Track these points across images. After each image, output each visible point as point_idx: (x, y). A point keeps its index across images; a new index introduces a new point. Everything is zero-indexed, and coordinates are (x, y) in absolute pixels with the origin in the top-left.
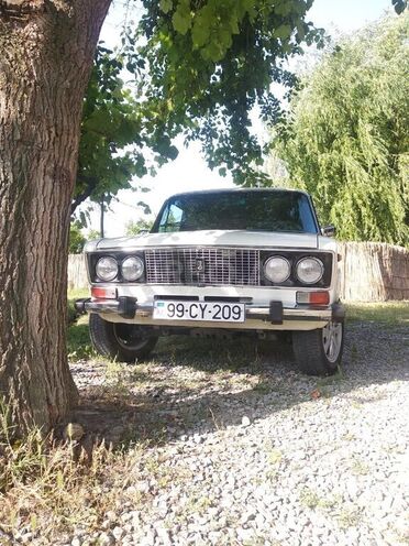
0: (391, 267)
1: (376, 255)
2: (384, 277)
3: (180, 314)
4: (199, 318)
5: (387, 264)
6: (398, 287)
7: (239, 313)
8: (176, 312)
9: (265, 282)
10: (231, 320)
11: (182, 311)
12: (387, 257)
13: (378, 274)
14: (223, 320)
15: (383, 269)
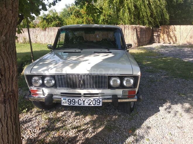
0: (140, 34)
1: (135, 30)
2: (137, 38)
3: (74, 103)
4: (82, 105)
5: (139, 33)
6: (142, 41)
7: (100, 102)
8: (72, 103)
9: (110, 87)
10: (96, 105)
11: (75, 102)
12: (139, 31)
13: (135, 37)
14: (93, 105)
15: (137, 35)
